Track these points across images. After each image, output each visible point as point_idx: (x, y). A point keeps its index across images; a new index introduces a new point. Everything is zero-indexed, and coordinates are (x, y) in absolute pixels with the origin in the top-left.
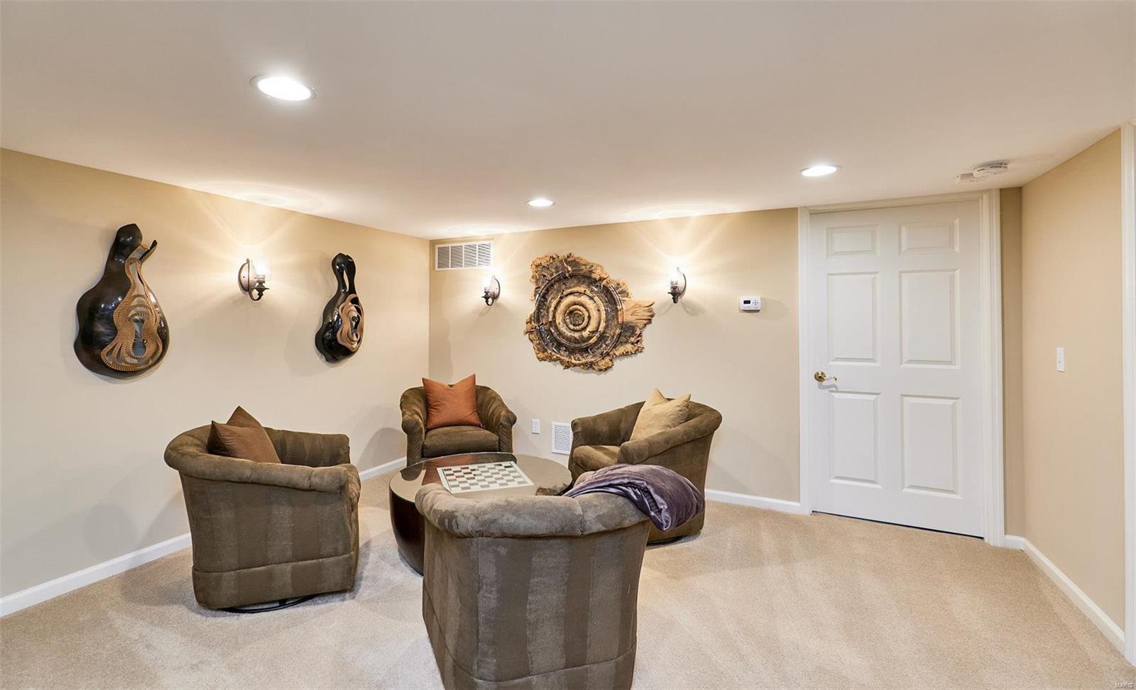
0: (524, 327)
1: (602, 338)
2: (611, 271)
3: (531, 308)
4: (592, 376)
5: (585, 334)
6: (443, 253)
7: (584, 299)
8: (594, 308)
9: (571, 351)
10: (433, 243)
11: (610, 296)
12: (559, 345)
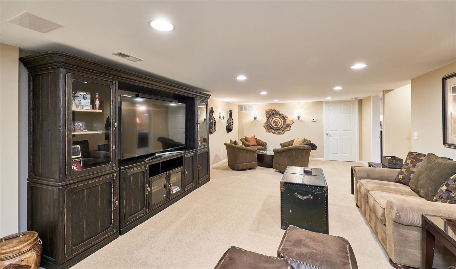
0: (263, 125)
1: (282, 127)
2: (284, 113)
3: (265, 121)
4: (280, 135)
5: (278, 126)
6: (242, 108)
7: (278, 119)
8: (281, 121)
9: (275, 130)
10: (239, 106)
11: (284, 118)
12: (272, 129)
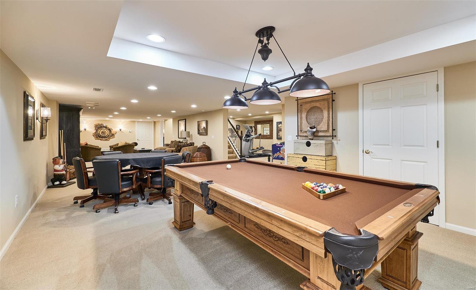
0: (92, 135)
1: (108, 136)
2: (109, 126)
3: (95, 131)
4: (106, 141)
5: (105, 135)
7: (105, 130)
8: (107, 132)
9: (102, 138)
11: (110, 130)
12: (100, 137)
